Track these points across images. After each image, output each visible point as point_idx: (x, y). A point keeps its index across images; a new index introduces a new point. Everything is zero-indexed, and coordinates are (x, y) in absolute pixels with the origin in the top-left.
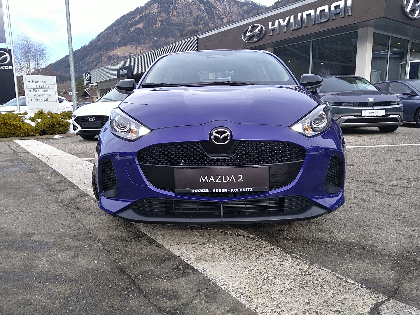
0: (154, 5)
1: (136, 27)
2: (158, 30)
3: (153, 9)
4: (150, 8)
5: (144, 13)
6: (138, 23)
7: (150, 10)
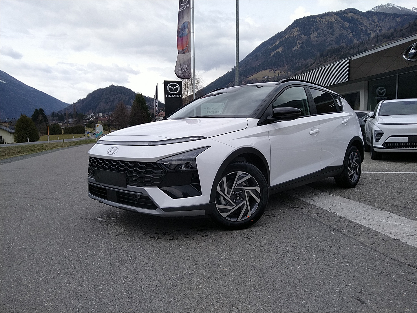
0: (294, 28)
1: (276, 51)
2: (297, 52)
3: (293, 33)
4: (291, 32)
5: (284, 38)
6: (278, 47)
7: (290, 34)
